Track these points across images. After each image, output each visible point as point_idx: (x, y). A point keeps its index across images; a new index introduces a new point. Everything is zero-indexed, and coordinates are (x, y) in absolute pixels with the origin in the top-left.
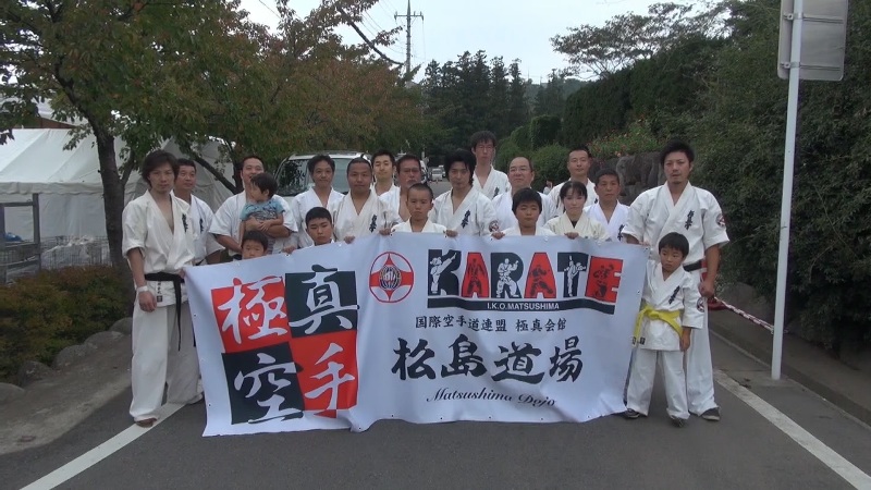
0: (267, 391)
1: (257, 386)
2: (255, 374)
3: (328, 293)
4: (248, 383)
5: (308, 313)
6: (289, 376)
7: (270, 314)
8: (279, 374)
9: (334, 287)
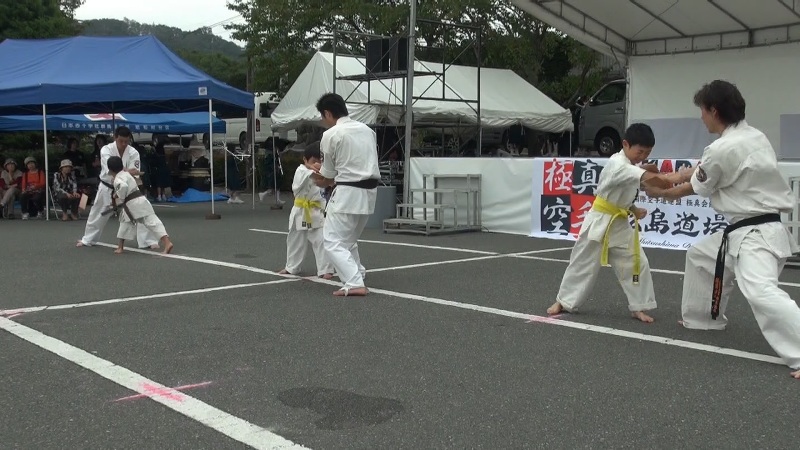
0: (557, 218)
1: (553, 213)
2: (554, 208)
3: (591, 175)
4: (550, 211)
5: (580, 182)
6: (567, 213)
7: (565, 179)
8: (563, 210)
9: (594, 172)
